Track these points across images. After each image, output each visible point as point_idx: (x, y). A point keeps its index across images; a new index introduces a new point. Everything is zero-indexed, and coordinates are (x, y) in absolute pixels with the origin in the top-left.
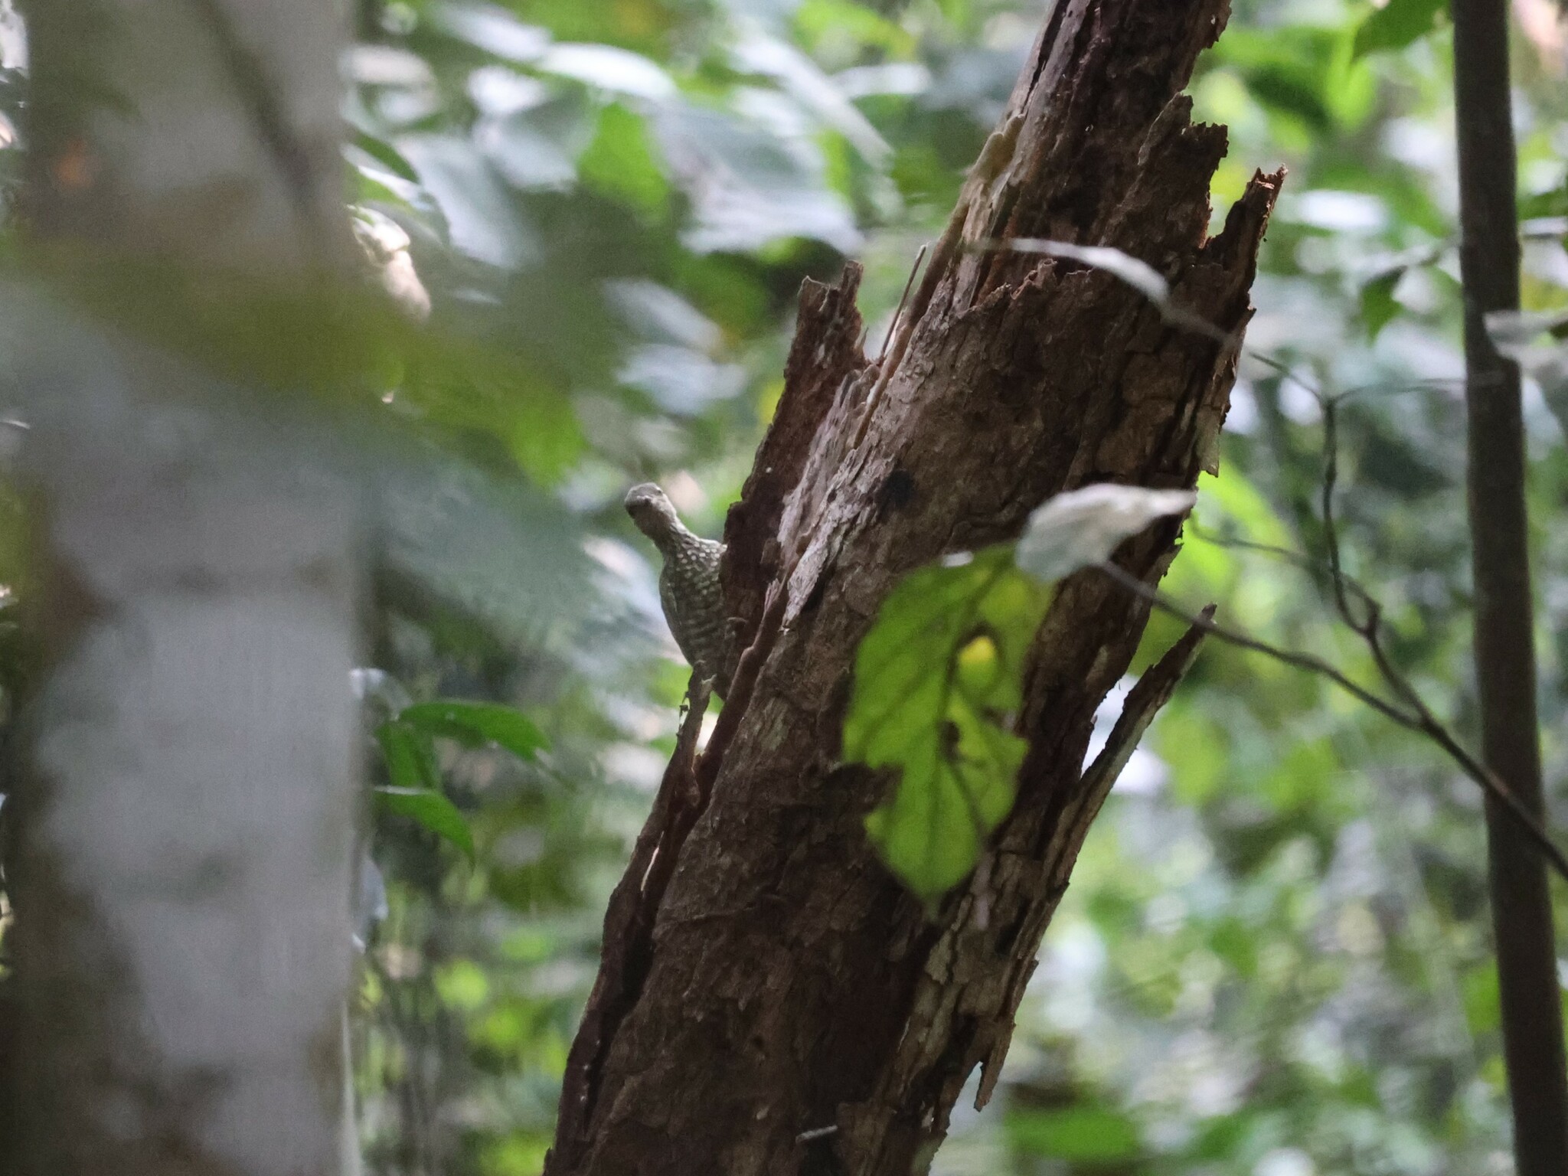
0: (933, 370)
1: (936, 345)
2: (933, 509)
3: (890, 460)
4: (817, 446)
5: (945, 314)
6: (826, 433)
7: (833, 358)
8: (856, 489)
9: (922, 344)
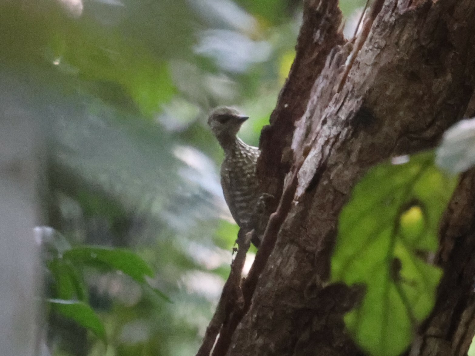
0: (386, 45)
1: (387, 30)
2: (385, 129)
3: (359, 99)
4: (315, 91)
5: (393, 11)
6: (321, 84)
7: (325, 38)
8: (338, 117)
9: (379, 30)
